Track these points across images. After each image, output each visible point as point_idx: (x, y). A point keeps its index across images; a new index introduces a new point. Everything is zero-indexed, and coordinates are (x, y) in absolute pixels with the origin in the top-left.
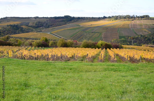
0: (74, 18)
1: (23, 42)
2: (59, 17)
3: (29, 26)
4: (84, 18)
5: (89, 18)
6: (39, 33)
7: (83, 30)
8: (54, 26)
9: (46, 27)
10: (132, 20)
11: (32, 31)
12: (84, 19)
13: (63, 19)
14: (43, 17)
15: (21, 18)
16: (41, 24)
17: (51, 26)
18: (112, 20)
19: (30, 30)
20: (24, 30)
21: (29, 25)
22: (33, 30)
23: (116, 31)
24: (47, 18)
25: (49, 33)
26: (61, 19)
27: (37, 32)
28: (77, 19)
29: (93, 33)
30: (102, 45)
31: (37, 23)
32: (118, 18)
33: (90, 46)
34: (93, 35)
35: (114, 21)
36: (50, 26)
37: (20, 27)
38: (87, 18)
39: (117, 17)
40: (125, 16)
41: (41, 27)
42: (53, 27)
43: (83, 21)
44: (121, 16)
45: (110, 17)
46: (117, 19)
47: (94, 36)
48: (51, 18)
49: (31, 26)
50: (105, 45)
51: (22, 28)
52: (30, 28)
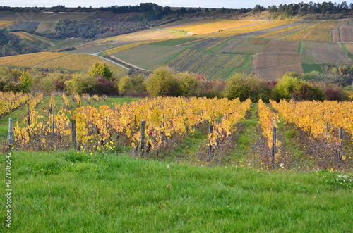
0: (168, 9)
1: (34, 78)
2: (124, 7)
3: (36, 34)
4: (199, 10)
5: (214, 9)
6: (67, 53)
7: (197, 46)
8: (110, 33)
9: (86, 38)
10: (341, 18)
11: (46, 48)
12: (197, 13)
13: (138, 14)
14: (79, 8)
15: (13, 9)
16: (72, 29)
17: (102, 32)
18: (280, 17)
19: (40, 46)
20: (24, 45)
21: (37, 31)
22: (49, 45)
23: (293, 50)
24: (90, 9)
25: (96, 55)
26: (131, 15)
27: (61, 51)
28: (177, 14)
29: (227, 56)
30: (291, 89)
31: (61, 26)
32: (299, 11)
33: (252, 92)
34: (226, 61)
35: (286, 20)
36: (100, 35)
37: (11, 35)
38: (207, 9)
39: (296, 7)
40: (319, 5)
41: (71, 35)
42: (108, 36)
43: (195, 18)
44: (307, 5)
45: (273, 9)
46: (294, 14)
47: (229, 63)
48: (102, 9)
49: (43, 35)
50: (301, 89)
51: (18, 40)
52: (40, 38)
